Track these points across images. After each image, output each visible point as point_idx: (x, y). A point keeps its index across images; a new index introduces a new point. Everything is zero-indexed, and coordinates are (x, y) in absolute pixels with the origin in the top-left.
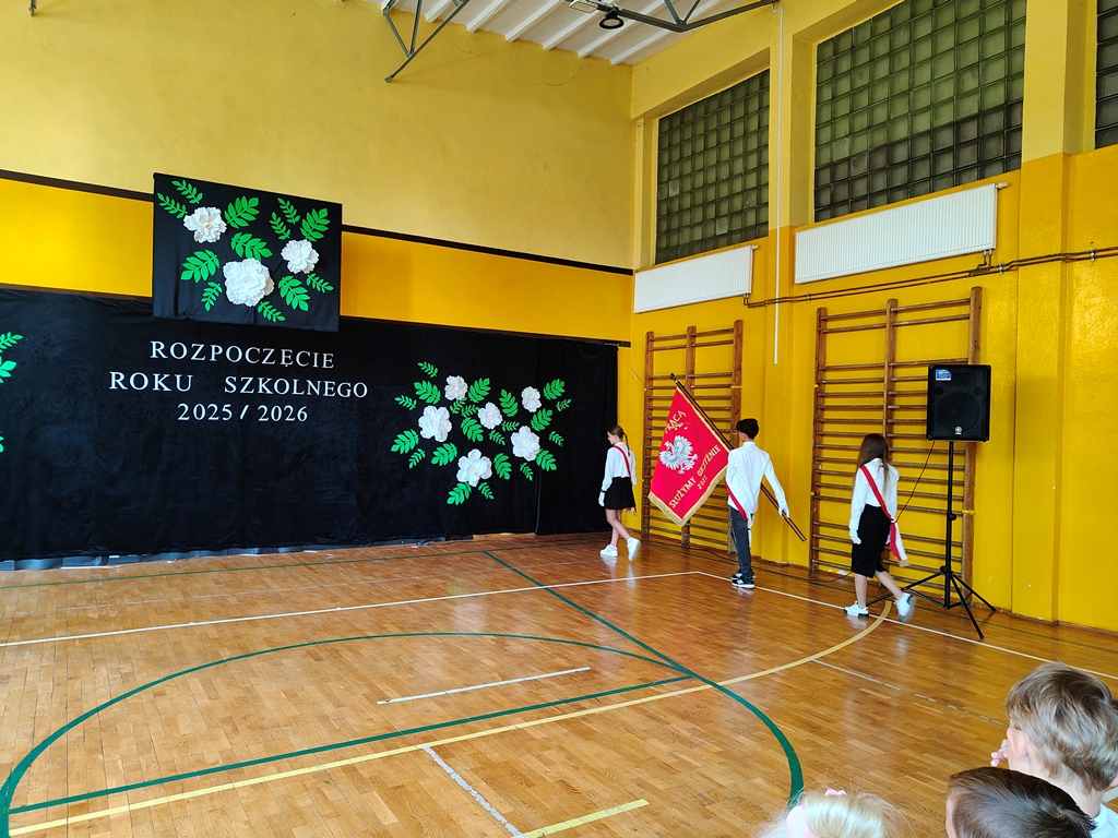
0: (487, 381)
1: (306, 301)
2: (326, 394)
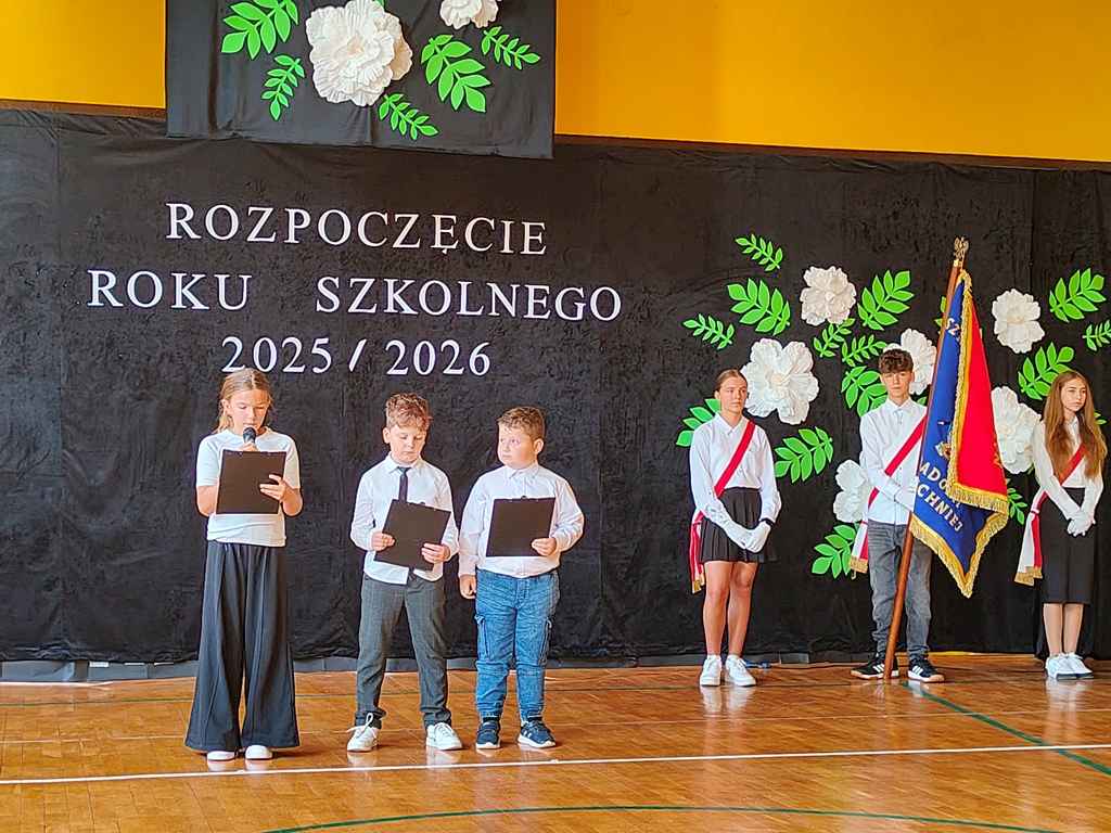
0: (904, 278)
1: (481, 89)
2: (530, 315)
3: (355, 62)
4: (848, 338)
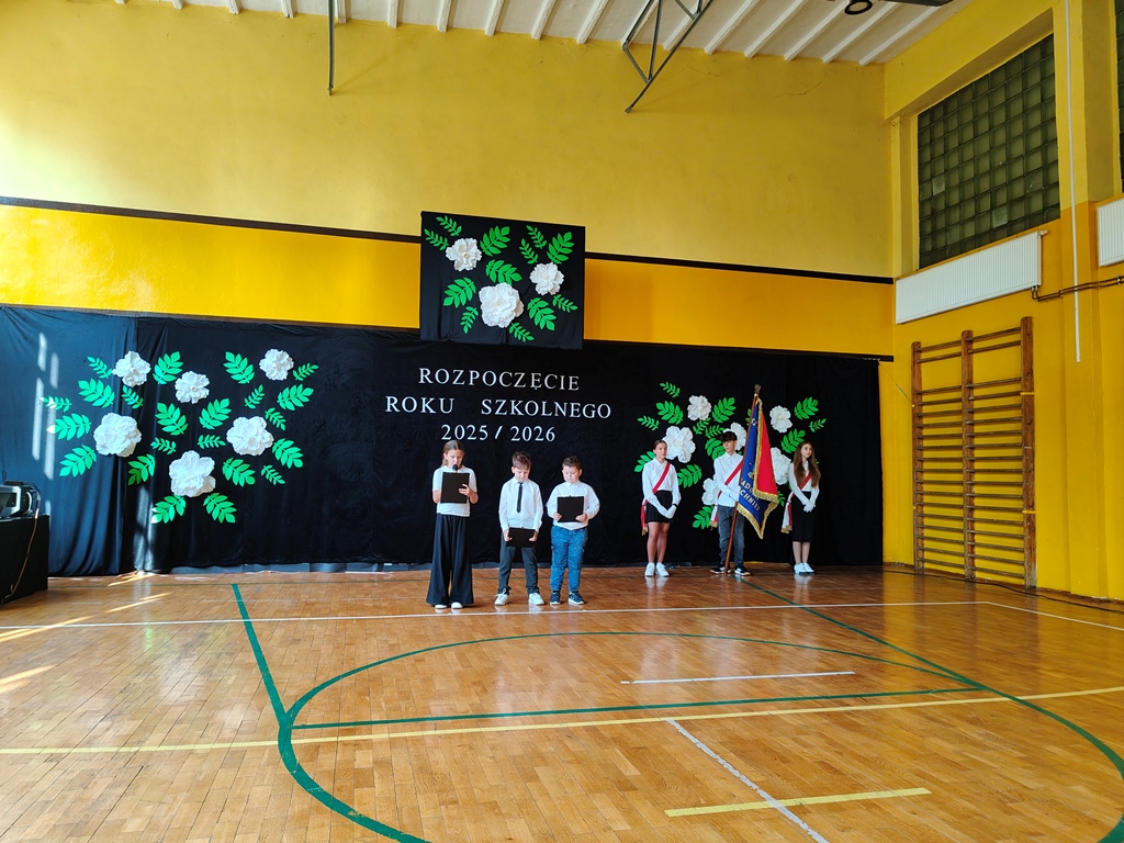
0: (732, 400)
1: (552, 321)
2: (572, 415)
3: (500, 309)
4: (708, 426)
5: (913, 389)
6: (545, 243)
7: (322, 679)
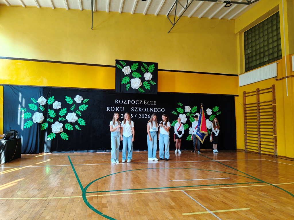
0: (196, 107)
1: (149, 87)
2: (155, 111)
3: (136, 84)
4: (190, 114)
5: (244, 103)
6: (147, 67)
7: (92, 180)
